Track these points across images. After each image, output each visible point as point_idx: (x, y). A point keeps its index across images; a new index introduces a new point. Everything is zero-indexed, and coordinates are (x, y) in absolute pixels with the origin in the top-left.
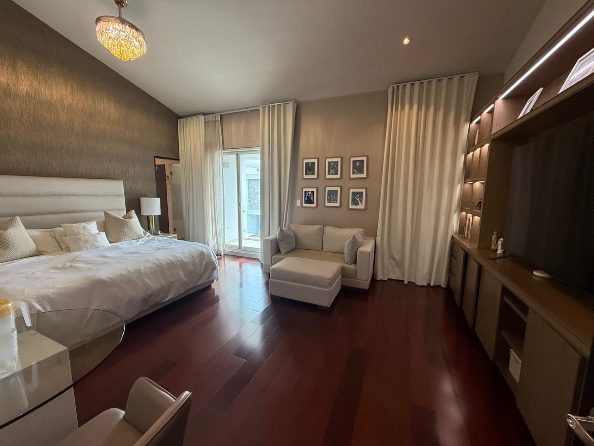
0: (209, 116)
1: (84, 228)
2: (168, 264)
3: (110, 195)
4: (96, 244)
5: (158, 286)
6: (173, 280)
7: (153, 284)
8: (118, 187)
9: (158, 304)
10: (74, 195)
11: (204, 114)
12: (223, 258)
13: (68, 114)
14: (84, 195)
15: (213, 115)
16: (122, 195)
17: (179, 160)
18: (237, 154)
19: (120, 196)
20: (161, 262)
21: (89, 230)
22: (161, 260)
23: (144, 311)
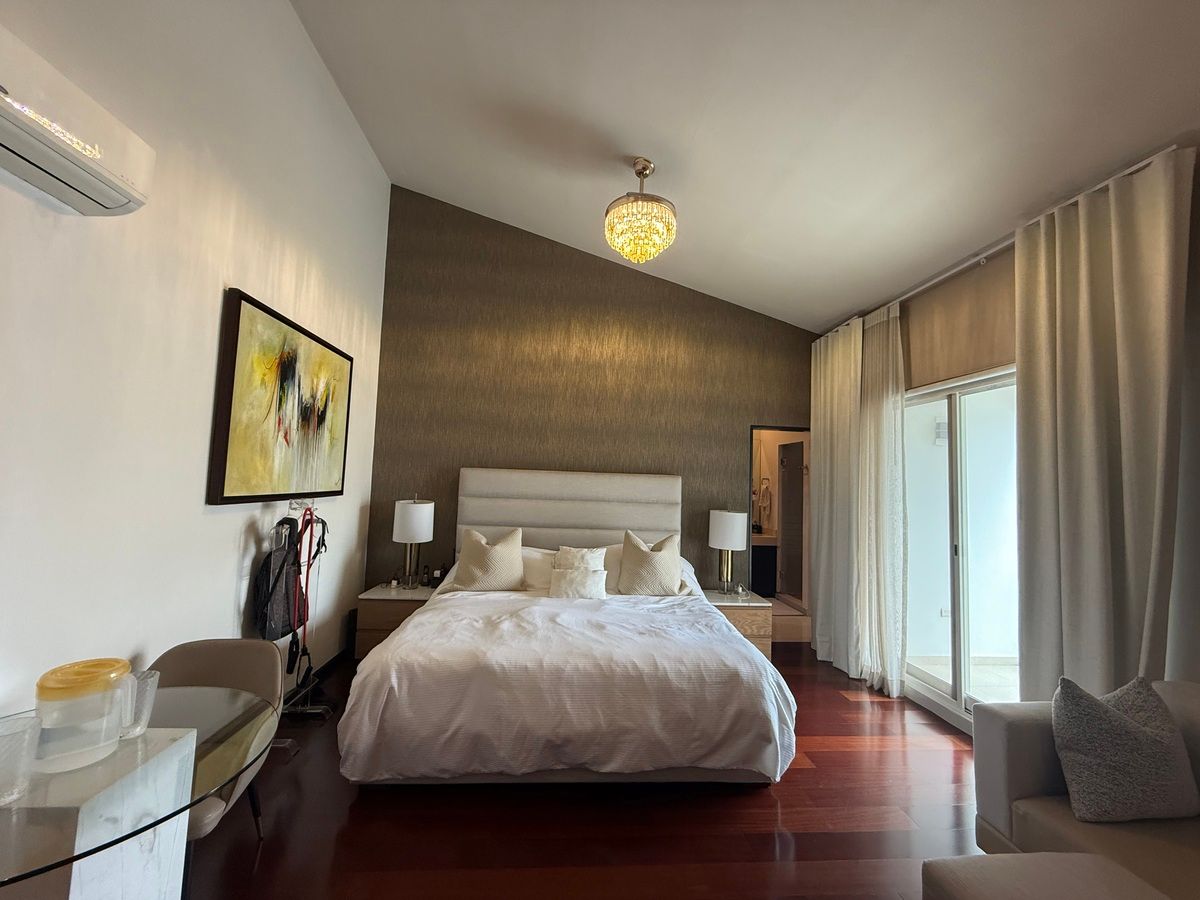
0: (873, 314)
1: (583, 557)
2: (628, 677)
3: (657, 503)
4: (582, 591)
5: (588, 725)
6: (629, 724)
7: (580, 717)
8: (672, 489)
9: (582, 768)
10: (604, 501)
11: (863, 314)
12: (896, 707)
13: (617, 374)
14: (618, 501)
15: (884, 310)
16: (677, 504)
17: (809, 430)
18: (950, 397)
19: (673, 504)
20: (614, 666)
21: (588, 564)
22: (616, 663)
23: (552, 771)
